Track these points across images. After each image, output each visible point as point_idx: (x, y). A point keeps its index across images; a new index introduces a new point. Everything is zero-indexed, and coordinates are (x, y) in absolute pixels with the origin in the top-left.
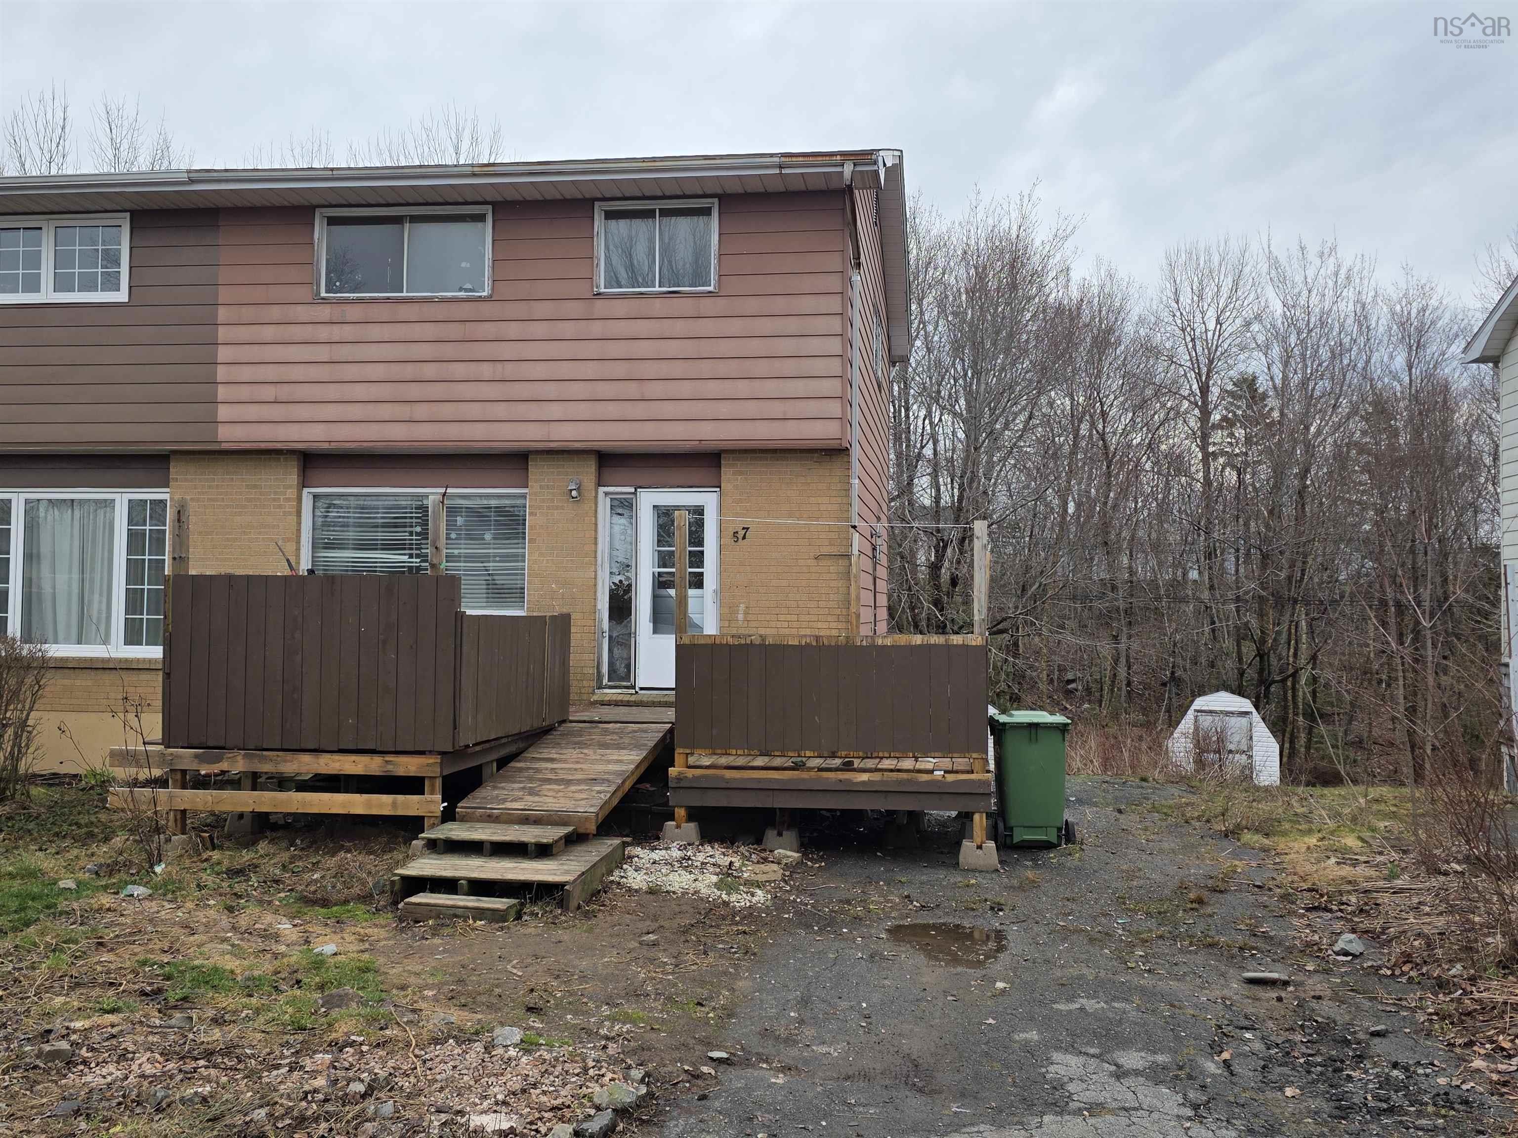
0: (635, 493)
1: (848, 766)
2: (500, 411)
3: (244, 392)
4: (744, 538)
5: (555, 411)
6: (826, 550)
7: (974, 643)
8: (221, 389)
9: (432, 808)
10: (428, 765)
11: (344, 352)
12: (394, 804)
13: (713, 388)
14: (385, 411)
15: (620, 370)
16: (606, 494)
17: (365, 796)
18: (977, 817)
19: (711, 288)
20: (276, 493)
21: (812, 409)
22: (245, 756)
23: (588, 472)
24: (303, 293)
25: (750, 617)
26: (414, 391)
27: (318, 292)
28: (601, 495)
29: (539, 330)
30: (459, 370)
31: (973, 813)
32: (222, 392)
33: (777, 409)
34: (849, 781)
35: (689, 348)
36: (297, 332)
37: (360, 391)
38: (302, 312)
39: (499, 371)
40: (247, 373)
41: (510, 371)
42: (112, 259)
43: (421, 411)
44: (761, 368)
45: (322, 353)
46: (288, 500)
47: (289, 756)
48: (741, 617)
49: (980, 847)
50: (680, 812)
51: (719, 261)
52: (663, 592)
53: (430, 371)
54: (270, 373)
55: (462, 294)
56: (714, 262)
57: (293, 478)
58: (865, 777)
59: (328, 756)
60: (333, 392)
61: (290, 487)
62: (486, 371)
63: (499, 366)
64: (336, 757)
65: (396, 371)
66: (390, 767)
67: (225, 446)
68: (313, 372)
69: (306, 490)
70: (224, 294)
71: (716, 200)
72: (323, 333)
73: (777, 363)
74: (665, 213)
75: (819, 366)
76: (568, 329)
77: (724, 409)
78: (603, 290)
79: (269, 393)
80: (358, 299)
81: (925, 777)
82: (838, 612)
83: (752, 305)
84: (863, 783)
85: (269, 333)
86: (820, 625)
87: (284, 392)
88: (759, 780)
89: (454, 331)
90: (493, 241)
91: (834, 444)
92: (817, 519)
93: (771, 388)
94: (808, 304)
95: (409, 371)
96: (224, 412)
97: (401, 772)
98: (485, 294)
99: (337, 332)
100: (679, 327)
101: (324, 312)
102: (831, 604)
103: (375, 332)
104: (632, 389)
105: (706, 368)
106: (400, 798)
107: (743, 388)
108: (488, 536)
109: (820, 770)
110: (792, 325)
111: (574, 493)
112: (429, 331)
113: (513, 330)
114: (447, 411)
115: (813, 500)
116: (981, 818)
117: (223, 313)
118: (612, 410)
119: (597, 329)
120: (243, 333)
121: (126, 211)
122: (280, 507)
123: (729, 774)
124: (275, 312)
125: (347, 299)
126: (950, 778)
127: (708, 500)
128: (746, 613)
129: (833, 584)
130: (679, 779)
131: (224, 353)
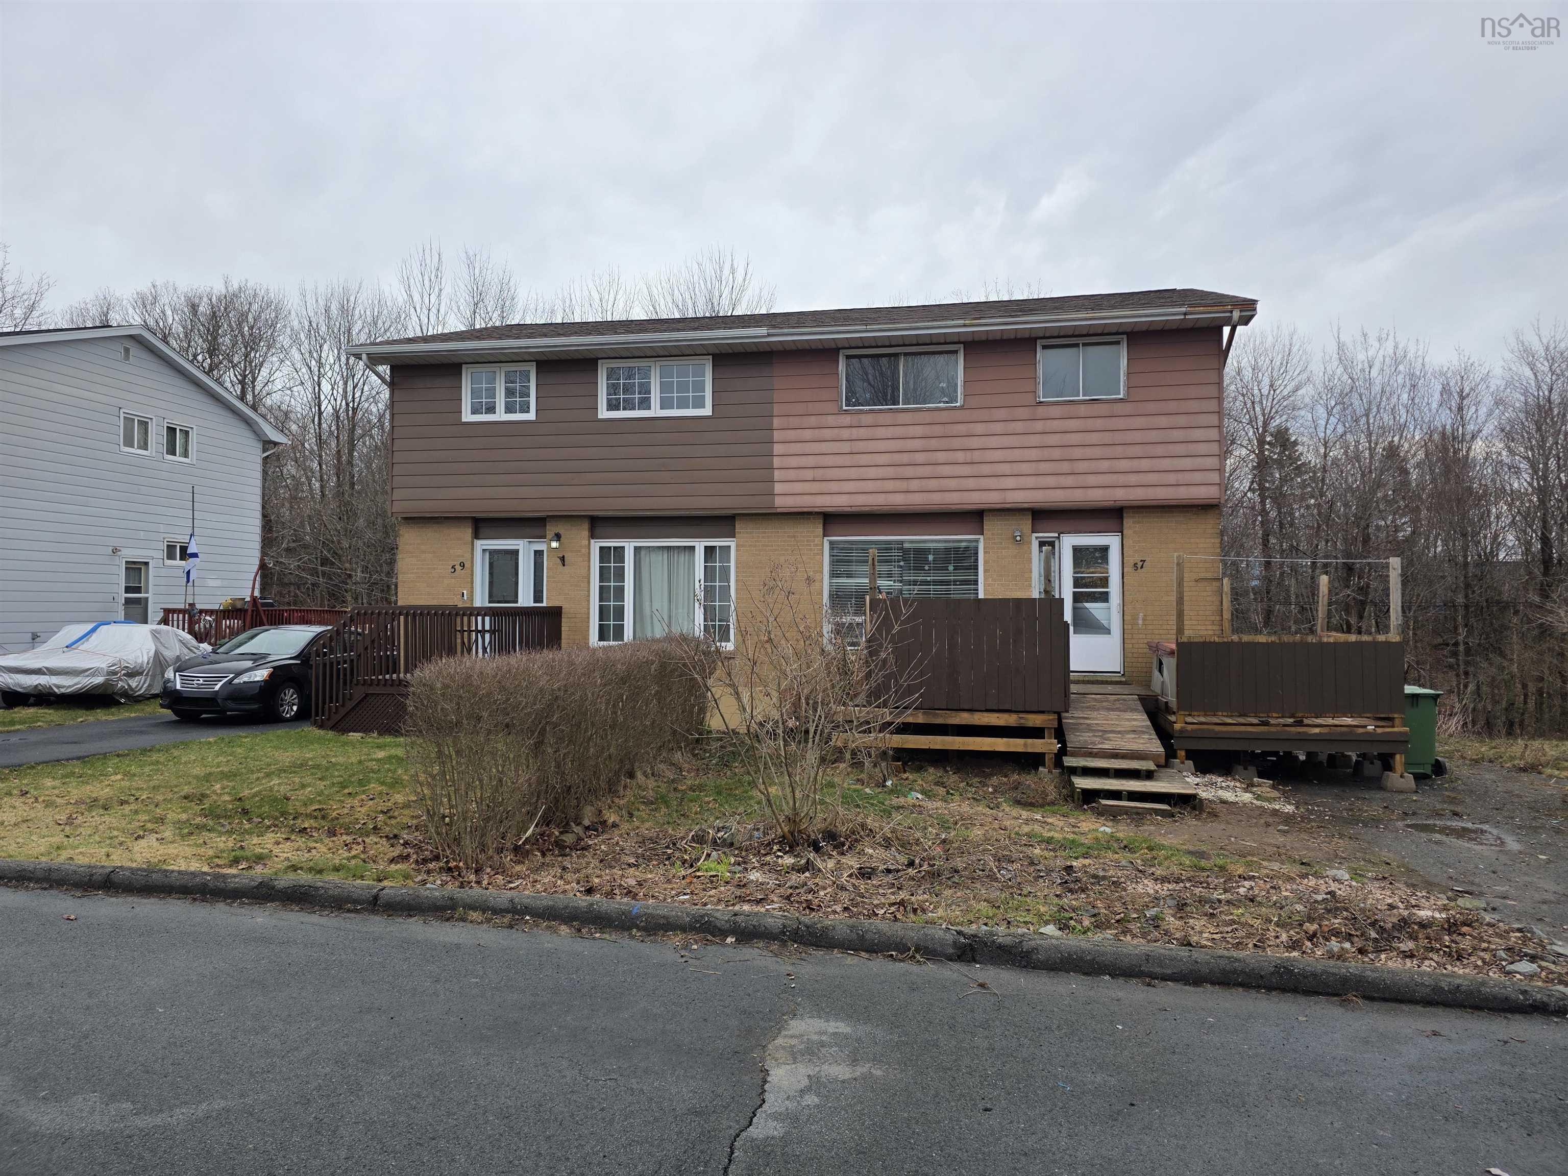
0: (1058, 538)
1: (1299, 723)
2: (971, 483)
3: (792, 475)
4: (1142, 567)
5: (1010, 483)
6: (1202, 575)
7: (1394, 640)
8: (776, 473)
9: (1052, 748)
10: (1049, 720)
11: (861, 446)
12: (1025, 745)
13: (1124, 465)
14: (890, 485)
15: (1056, 453)
16: (1037, 538)
17: (1005, 739)
18: (1398, 757)
19: (1121, 396)
20: (808, 541)
21: (1198, 477)
22: (924, 713)
23: (1027, 524)
24: (831, 407)
25: (1147, 622)
26: (909, 472)
27: (842, 407)
28: (1034, 538)
29: (998, 428)
30: (941, 457)
31: (1395, 754)
32: (777, 475)
33: (1172, 478)
34: (1305, 733)
35: (1107, 438)
36: (827, 434)
37: (872, 473)
38: (831, 420)
39: (968, 456)
40: (794, 462)
41: (977, 456)
42: (700, 387)
43: (914, 485)
44: (1160, 450)
45: (846, 447)
46: (817, 545)
47: (953, 713)
48: (1140, 622)
49: (1402, 776)
50: (1182, 753)
51: (1128, 378)
52: (1079, 605)
53: (920, 458)
54: (810, 461)
55: (942, 405)
56: (1122, 378)
57: (820, 530)
58: (1317, 730)
59: (980, 713)
60: (853, 473)
61: (817, 536)
62: (960, 456)
63: (969, 453)
64: (985, 714)
65: (897, 458)
66: (1022, 721)
67: (779, 510)
68: (839, 460)
69: (826, 538)
70: (777, 409)
71: (1125, 337)
72: (845, 434)
73: (1171, 447)
74: (1084, 345)
75: (1202, 448)
76: (1019, 427)
77: (1133, 479)
78: (1042, 400)
79: (809, 474)
80: (870, 410)
81: (1361, 730)
82: (1213, 618)
83: (1152, 407)
84: (1316, 734)
85: (808, 434)
86: (1199, 627)
87: (819, 473)
88: (1240, 732)
89: (938, 430)
90: (965, 368)
91: (1215, 502)
92: (1196, 554)
93: (1166, 464)
94: (1194, 406)
95: (905, 458)
96: (778, 488)
97: (1030, 724)
98: (958, 404)
99: (855, 433)
100: (1099, 423)
101: (847, 420)
102: (1207, 613)
103: (881, 432)
104: (1065, 467)
105: (1119, 451)
106: (1029, 741)
107: (1145, 464)
108: (951, 568)
109: (1285, 725)
110: (1181, 420)
111: (1018, 538)
112: (919, 430)
113: (979, 428)
114: (933, 484)
115: (1192, 540)
116: (1401, 758)
117: (776, 422)
118: (1051, 481)
119: (1039, 426)
120: (791, 435)
121: (709, 354)
122: (811, 550)
123: (1217, 728)
124: (813, 420)
125: (861, 410)
126: (1379, 730)
127: (1112, 541)
128: (1144, 620)
129: (1208, 599)
130: (1182, 731)
131: (778, 449)
